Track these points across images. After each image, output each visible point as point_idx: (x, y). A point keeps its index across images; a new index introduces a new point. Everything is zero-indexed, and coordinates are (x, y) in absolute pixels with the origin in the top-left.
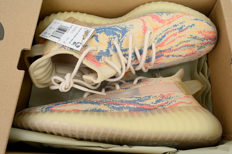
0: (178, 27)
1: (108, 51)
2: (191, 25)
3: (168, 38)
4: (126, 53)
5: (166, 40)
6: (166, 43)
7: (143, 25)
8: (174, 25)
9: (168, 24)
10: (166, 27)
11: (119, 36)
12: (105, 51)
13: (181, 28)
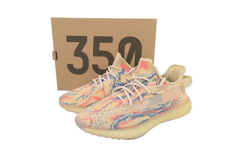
0: (85, 96)
1: (120, 75)
2: (78, 99)
3: (89, 90)
4: (110, 77)
5: (90, 89)
6: (90, 88)
7: (105, 92)
8: (88, 97)
9: (91, 97)
10: (92, 94)
11: (116, 84)
12: (121, 75)
13: (83, 96)
